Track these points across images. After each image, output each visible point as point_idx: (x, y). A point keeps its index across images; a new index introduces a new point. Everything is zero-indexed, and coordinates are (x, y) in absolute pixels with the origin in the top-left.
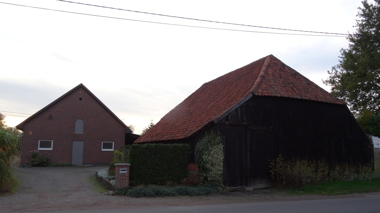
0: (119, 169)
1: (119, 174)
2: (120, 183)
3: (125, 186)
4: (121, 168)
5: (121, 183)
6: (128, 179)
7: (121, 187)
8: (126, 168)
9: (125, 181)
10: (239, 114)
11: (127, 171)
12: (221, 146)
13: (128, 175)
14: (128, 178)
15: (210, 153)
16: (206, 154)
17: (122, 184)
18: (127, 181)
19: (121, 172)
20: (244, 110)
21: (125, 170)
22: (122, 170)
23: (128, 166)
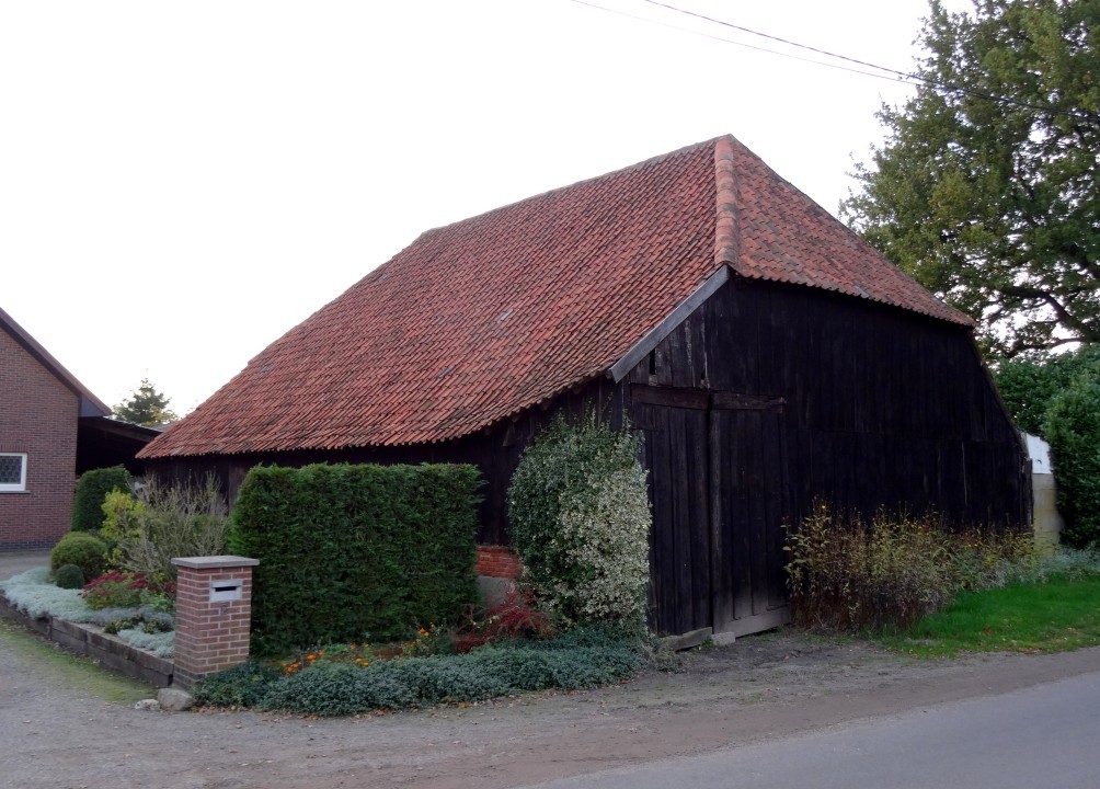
0: (206, 585)
1: (206, 606)
2: (210, 648)
3: (232, 659)
4: (214, 578)
5: (216, 647)
6: (248, 626)
7: (214, 668)
8: (236, 577)
9: (233, 638)
10: (689, 346)
11: (244, 589)
12: (640, 475)
13: (245, 610)
14: (244, 624)
15: (597, 503)
16: (576, 508)
17: (221, 653)
18: (243, 637)
19: (216, 597)
20: (703, 330)
21: (233, 588)
22: (218, 589)
23: (246, 567)
